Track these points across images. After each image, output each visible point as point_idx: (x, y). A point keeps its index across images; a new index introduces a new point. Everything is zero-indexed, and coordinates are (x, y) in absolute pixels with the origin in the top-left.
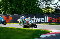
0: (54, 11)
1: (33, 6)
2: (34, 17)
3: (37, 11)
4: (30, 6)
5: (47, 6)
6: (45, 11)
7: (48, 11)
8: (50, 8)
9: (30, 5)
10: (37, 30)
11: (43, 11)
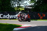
0: (24, 9)
3: (11, 9)
6: (17, 9)
7: (20, 9)
8: (21, 7)
10: (11, 24)
11: (15, 10)
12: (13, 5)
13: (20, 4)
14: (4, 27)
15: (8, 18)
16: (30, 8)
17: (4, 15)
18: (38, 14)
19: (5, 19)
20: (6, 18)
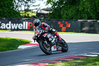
0: (35, 14)
1: (8, 8)
2: (10, 22)
3: (14, 14)
4: (5, 8)
5: (26, 8)
6: (24, 14)
7: (28, 15)
8: (30, 11)
9: (5, 6)
10: (14, 39)
11: (21, 15)
12: (17, 6)
13: (28, 6)
14: (2, 43)
15: (10, 28)
16: (46, 12)
17: (2, 24)
18: (59, 23)
19: (4, 29)
20: (6, 29)
